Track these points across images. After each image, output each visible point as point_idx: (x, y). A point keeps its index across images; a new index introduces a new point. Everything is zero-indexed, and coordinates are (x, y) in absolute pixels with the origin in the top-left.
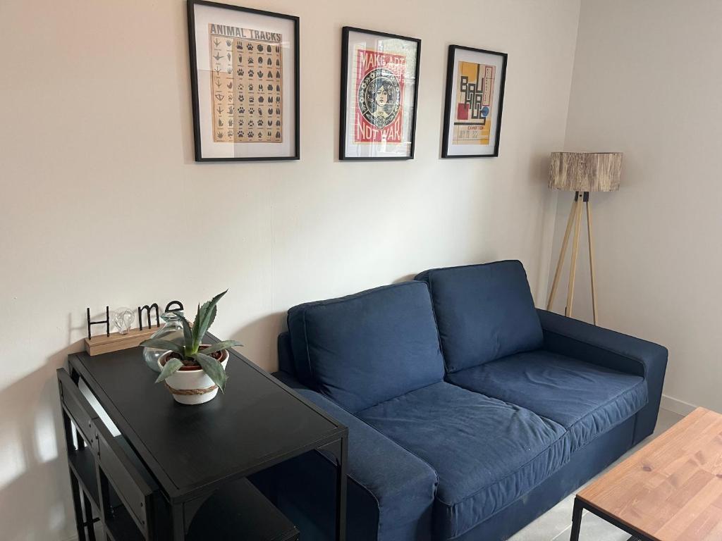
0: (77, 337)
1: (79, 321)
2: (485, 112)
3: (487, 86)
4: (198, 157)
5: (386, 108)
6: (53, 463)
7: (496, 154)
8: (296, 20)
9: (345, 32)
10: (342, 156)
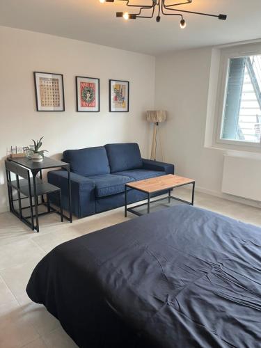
0: (9, 154)
1: (9, 150)
2: (123, 98)
3: (123, 90)
4: (37, 110)
5: (90, 97)
6: (4, 185)
7: (128, 111)
8: (62, 75)
9: (76, 77)
10: (77, 111)
